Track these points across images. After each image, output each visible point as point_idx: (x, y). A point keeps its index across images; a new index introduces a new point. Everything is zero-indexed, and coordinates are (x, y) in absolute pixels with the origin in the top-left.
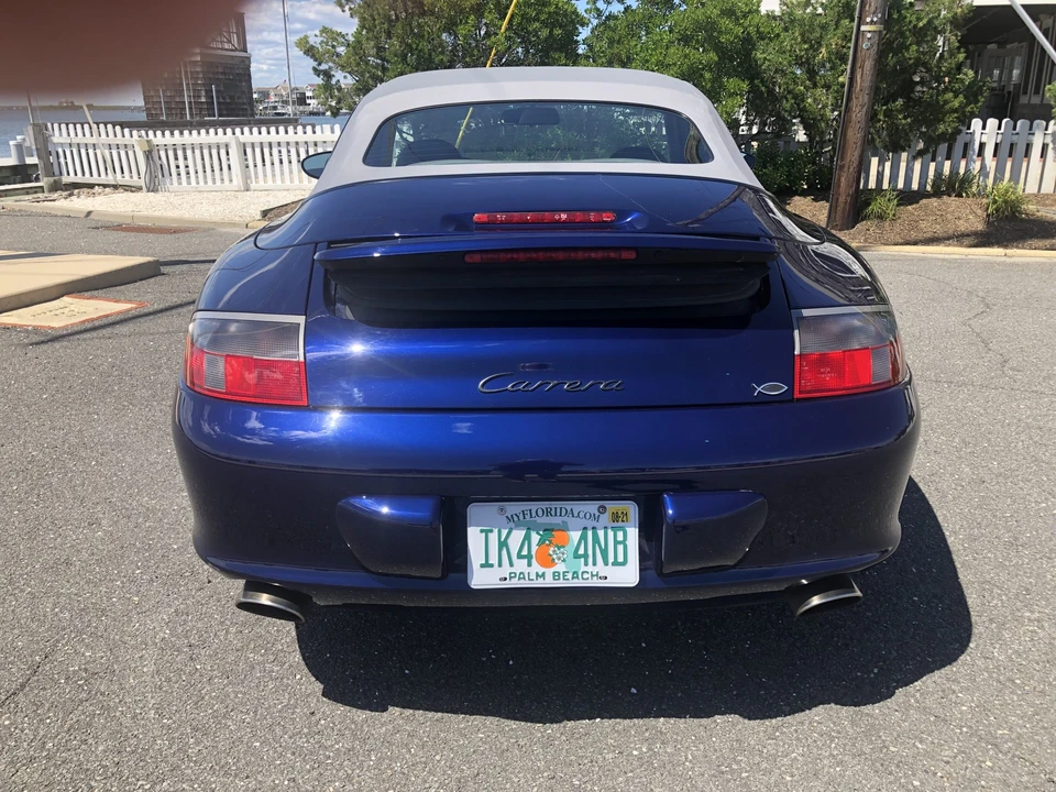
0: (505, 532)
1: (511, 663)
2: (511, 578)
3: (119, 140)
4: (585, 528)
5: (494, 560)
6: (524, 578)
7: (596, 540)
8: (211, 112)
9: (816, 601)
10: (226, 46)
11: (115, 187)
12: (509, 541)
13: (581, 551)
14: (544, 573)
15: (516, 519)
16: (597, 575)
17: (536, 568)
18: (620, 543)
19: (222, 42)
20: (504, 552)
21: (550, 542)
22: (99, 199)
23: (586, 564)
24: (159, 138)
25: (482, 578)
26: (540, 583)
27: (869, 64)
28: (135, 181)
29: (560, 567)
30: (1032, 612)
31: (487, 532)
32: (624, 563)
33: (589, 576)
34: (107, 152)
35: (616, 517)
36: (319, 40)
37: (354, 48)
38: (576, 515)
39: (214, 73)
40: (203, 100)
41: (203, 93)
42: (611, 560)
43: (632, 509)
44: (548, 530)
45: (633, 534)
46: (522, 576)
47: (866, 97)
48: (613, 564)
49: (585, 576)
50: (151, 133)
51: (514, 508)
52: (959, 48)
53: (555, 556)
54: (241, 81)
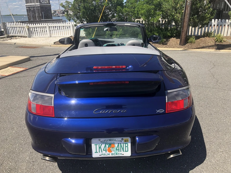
0: (100, 145)
1: (105, 165)
2: (102, 155)
3: (22, 26)
4: (119, 144)
5: (98, 151)
6: (105, 155)
7: (121, 146)
8: (43, 18)
9: (172, 156)
10: (45, 3)
11: (21, 36)
12: (101, 147)
13: (118, 149)
14: (109, 154)
15: (103, 142)
16: (121, 154)
17: (108, 152)
18: (127, 147)
19: (44, 2)
20: (100, 149)
21: (111, 147)
22: (18, 40)
23: (119, 151)
24: (31, 26)
25: (95, 155)
26: (109, 156)
27: (189, 8)
28: (26, 35)
29: (113, 152)
30: (221, 149)
31: (96, 145)
32: (128, 151)
33: (120, 154)
34: (19, 29)
35: (125, 141)
36: (65, 4)
37: (73, 5)
38: (116, 141)
39: (43, 9)
40: (41, 15)
41: (41, 14)
42: (125, 150)
43: (129, 139)
44: (110, 144)
45: (129, 145)
46: (104, 154)
47: (188, 16)
48: (125, 151)
49: (119, 154)
50: (29, 24)
51: (102, 139)
53: (112, 150)
54: (49, 11)
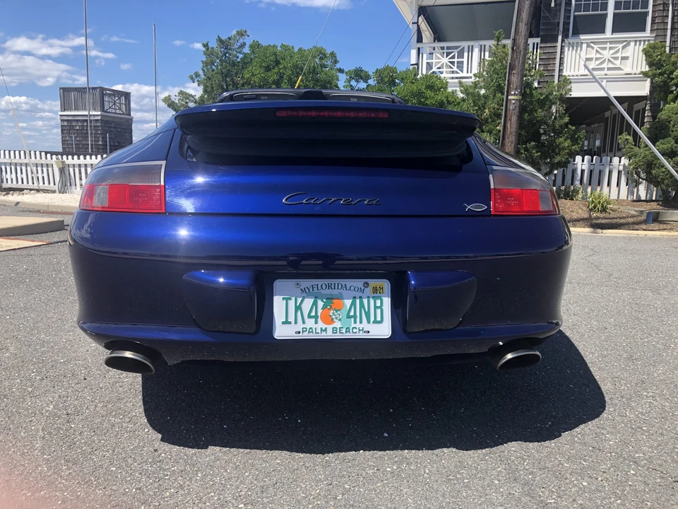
0: (299, 300)
1: (299, 421)
2: (303, 331)
3: (43, 161)
4: (355, 298)
5: (291, 319)
6: (312, 332)
7: (362, 305)
8: (105, 151)
10: (118, 112)
11: (38, 191)
12: (303, 306)
13: (352, 314)
14: (326, 328)
15: (307, 290)
16: (362, 330)
17: (321, 325)
18: (378, 307)
19: (115, 109)
20: (299, 313)
21: (331, 306)
22: (25, 196)
23: (355, 322)
24: (69, 160)
25: (282, 331)
26: (323, 336)
27: (514, 119)
28: (56, 188)
29: (337, 324)
31: (287, 300)
32: (381, 322)
33: (357, 330)
34: (34, 169)
35: (375, 290)
36: (178, 98)
37: (199, 103)
38: (348, 288)
39: (108, 127)
40: (100, 143)
41: (101, 139)
42: (372, 319)
43: (386, 285)
44: (330, 298)
45: (387, 302)
46: (311, 330)
47: (514, 138)
48: (374, 322)
49: (355, 331)
50: (65, 157)
51: (306, 283)
52: (565, 114)
53: (334, 317)
54: (125, 133)
